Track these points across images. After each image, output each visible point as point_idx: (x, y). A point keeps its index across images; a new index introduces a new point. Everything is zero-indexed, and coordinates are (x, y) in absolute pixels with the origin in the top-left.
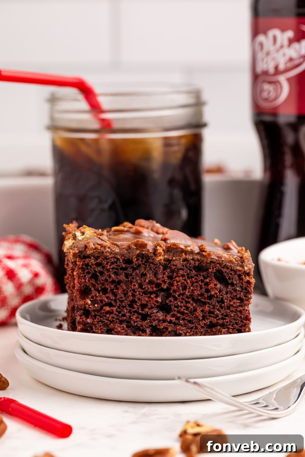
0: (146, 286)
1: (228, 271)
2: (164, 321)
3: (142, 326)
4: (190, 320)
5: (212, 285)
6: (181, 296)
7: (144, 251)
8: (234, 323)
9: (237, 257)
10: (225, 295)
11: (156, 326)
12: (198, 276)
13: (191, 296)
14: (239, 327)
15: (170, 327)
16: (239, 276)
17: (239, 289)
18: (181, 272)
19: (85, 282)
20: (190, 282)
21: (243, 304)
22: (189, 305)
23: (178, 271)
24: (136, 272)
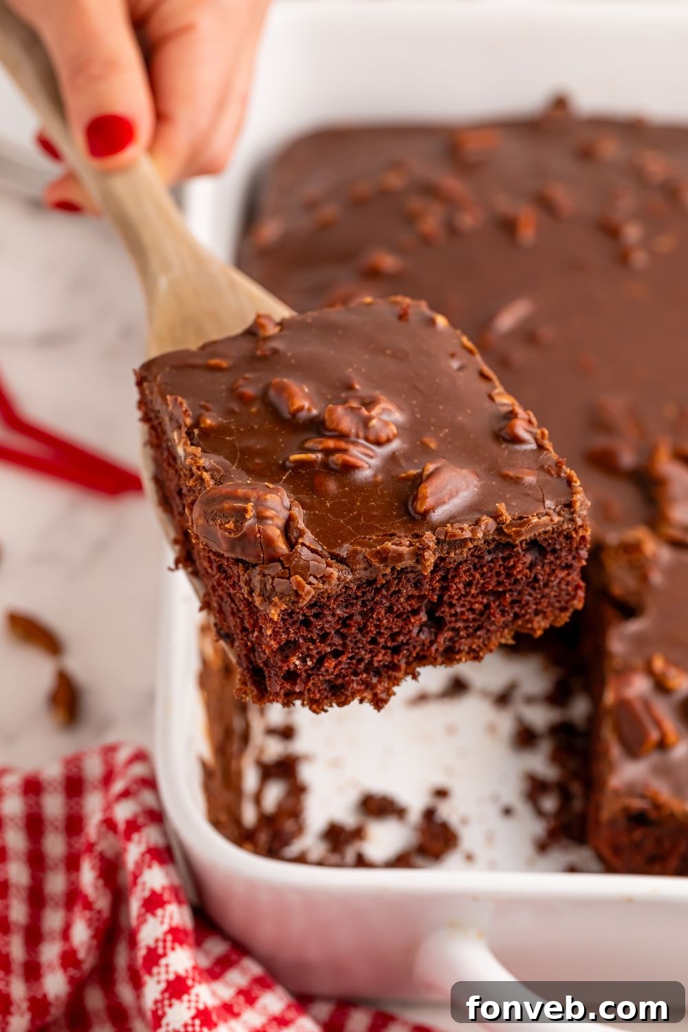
0: (400, 606)
1: (547, 537)
3: (392, 662)
6: (462, 599)
10: (540, 570)
12: (493, 562)
13: (482, 593)
19: (289, 637)
20: (480, 574)
22: (476, 606)
24: (382, 594)
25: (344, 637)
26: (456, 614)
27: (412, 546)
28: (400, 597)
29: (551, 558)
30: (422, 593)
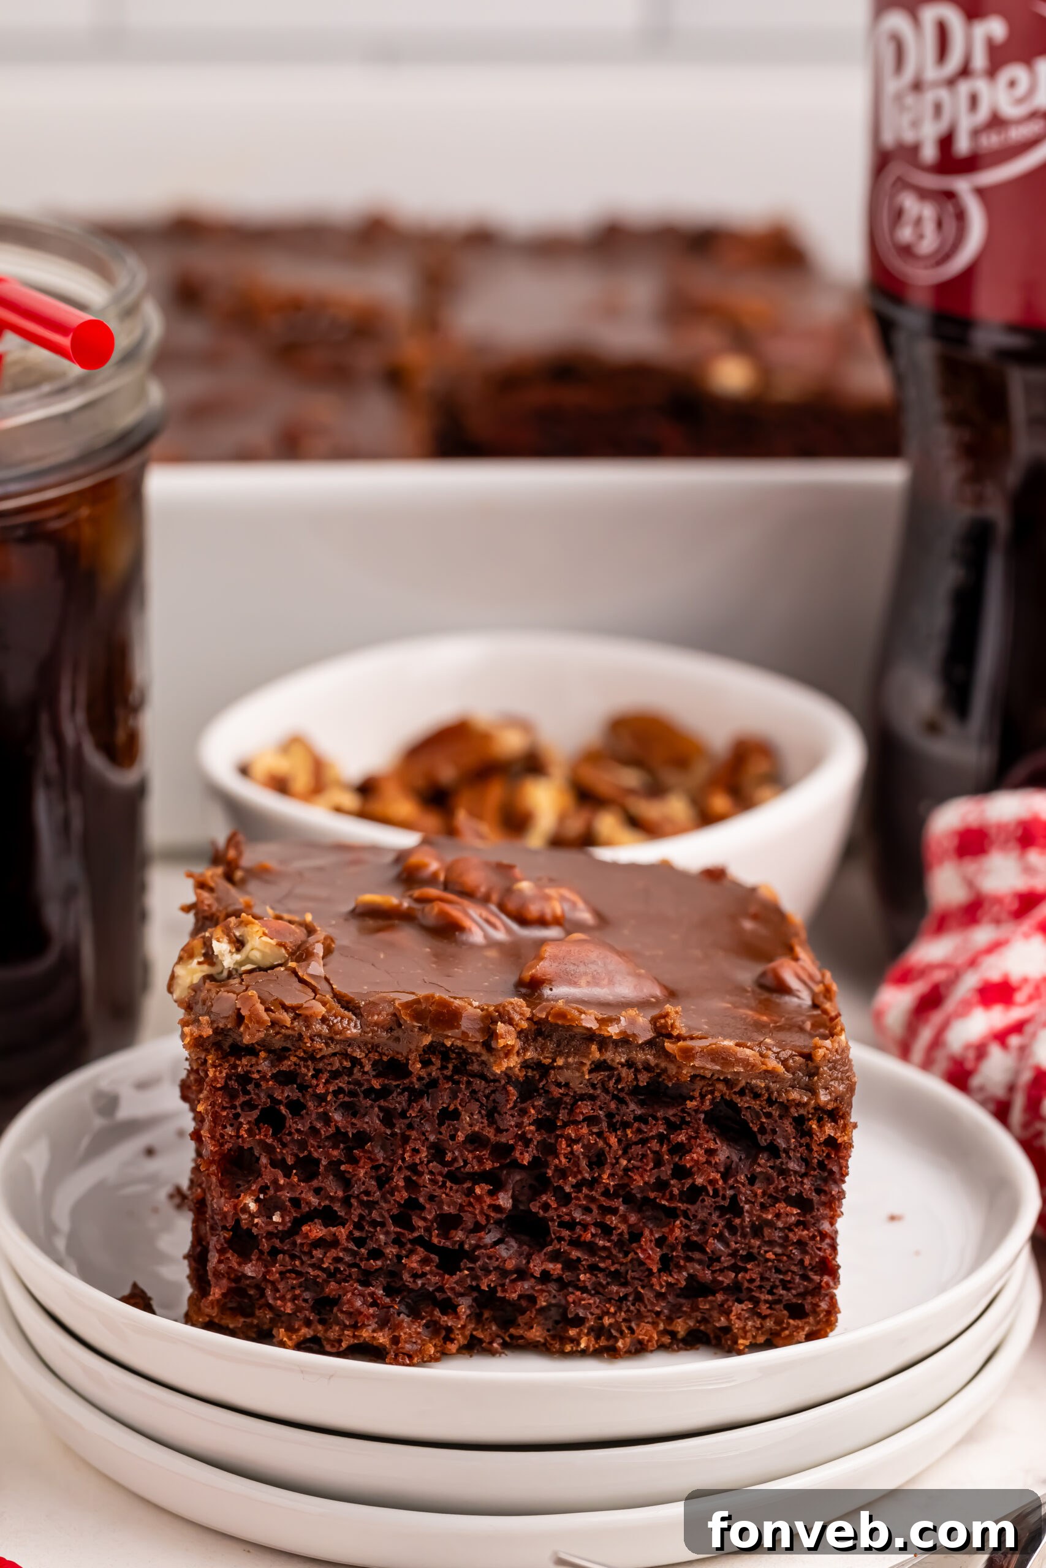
0: (457, 1153)
1: (756, 1105)
2: (522, 1274)
3: (441, 1289)
4: (617, 1271)
5: (698, 1154)
6: (585, 1190)
7: (448, 1037)
8: (777, 1283)
9: (791, 1056)
10: (743, 1185)
11: (493, 1290)
12: (646, 1123)
13: (623, 1191)
14: (794, 1296)
15: (545, 1294)
16: (800, 1122)
17: (797, 1168)
18: (585, 1108)
19: (238, 1136)
20: (620, 1141)
21: (812, 1217)
22: (613, 1220)
23: (574, 1104)
24: (422, 1107)
27: (482, 1009)
28: (458, 1130)
29: (766, 1164)
30: (502, 1138)
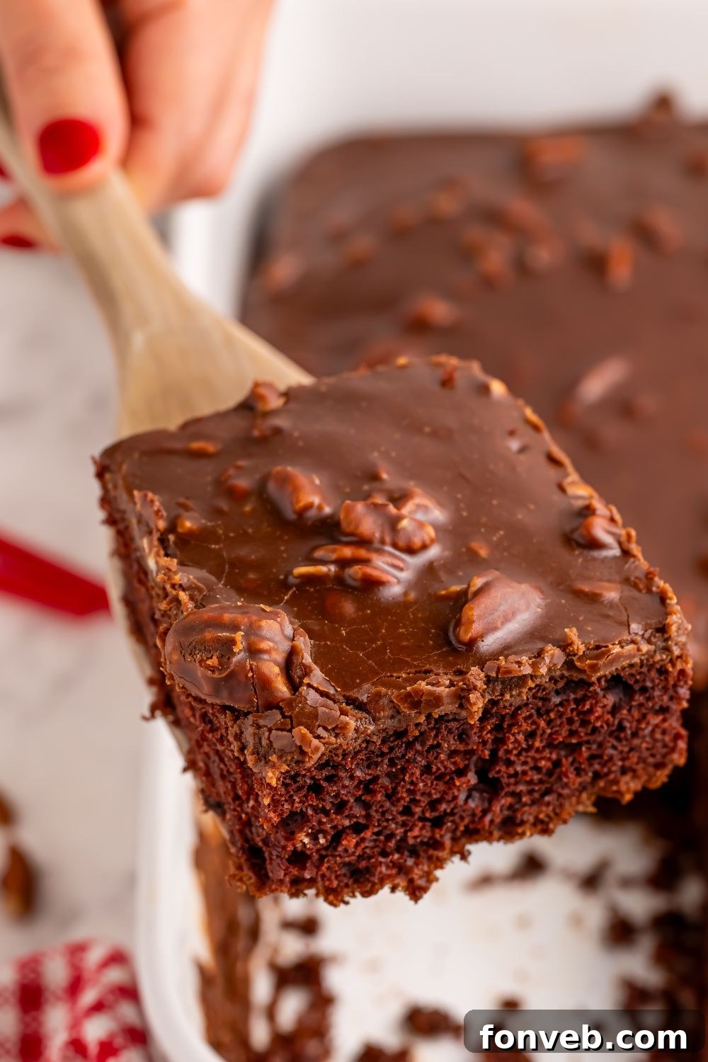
0: (440, 765)
3: (433, 838)
6: (524, 754)
10: (625, 714)
13: (549, 746)
16: (660, 670)
17: (659, 693)
19: (293, 807)
20: (545, 722)
22: (542, 763)
24: (415, 749)
25: (367, 806)
26: (516, 774)
27: (454, 686)
28: (440, 753)
29: (639, 699)
30: (470, 747)
